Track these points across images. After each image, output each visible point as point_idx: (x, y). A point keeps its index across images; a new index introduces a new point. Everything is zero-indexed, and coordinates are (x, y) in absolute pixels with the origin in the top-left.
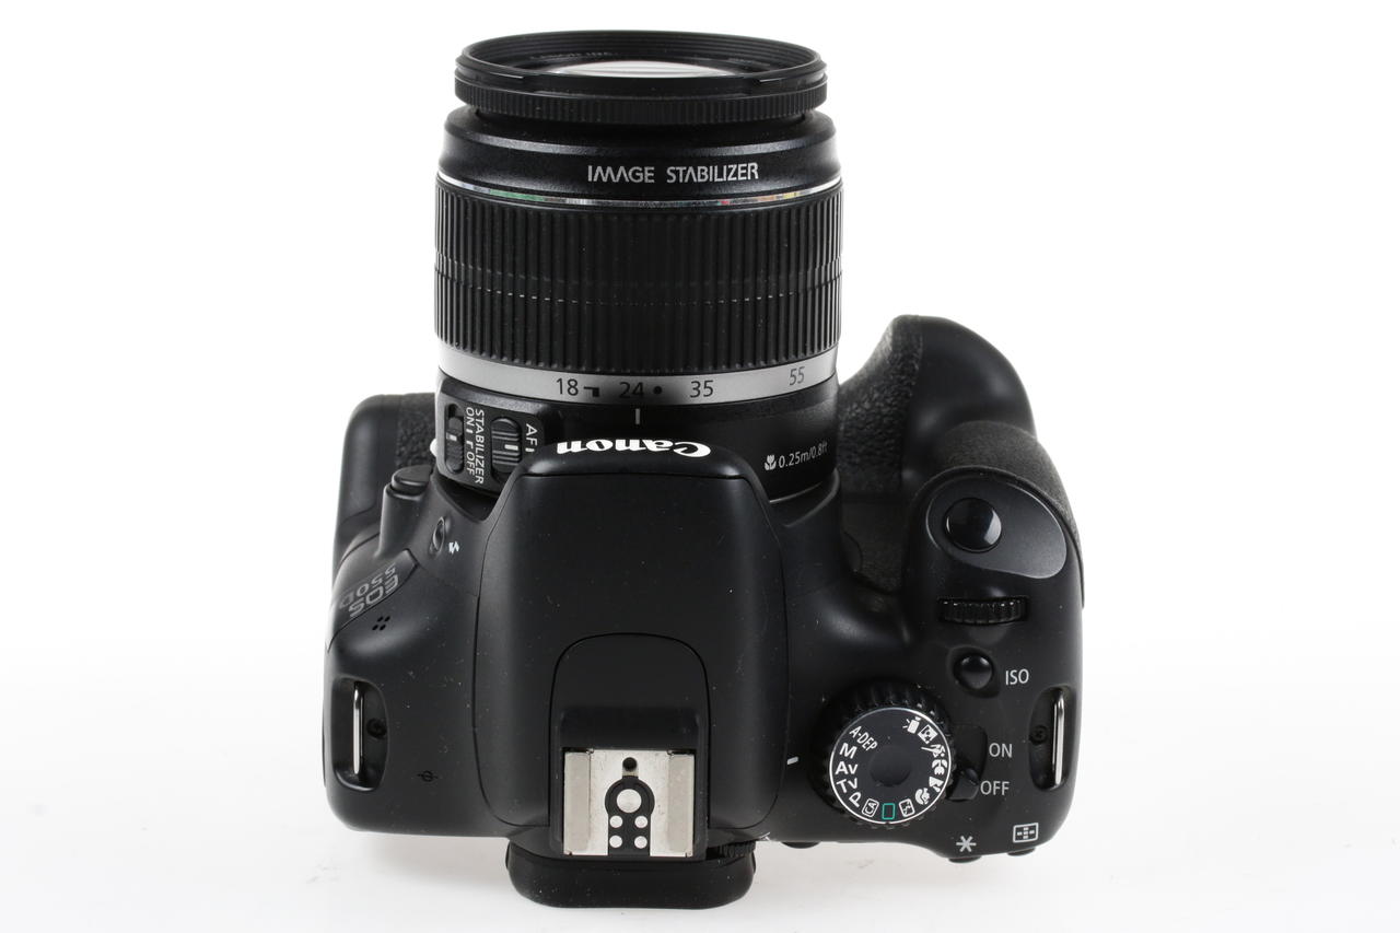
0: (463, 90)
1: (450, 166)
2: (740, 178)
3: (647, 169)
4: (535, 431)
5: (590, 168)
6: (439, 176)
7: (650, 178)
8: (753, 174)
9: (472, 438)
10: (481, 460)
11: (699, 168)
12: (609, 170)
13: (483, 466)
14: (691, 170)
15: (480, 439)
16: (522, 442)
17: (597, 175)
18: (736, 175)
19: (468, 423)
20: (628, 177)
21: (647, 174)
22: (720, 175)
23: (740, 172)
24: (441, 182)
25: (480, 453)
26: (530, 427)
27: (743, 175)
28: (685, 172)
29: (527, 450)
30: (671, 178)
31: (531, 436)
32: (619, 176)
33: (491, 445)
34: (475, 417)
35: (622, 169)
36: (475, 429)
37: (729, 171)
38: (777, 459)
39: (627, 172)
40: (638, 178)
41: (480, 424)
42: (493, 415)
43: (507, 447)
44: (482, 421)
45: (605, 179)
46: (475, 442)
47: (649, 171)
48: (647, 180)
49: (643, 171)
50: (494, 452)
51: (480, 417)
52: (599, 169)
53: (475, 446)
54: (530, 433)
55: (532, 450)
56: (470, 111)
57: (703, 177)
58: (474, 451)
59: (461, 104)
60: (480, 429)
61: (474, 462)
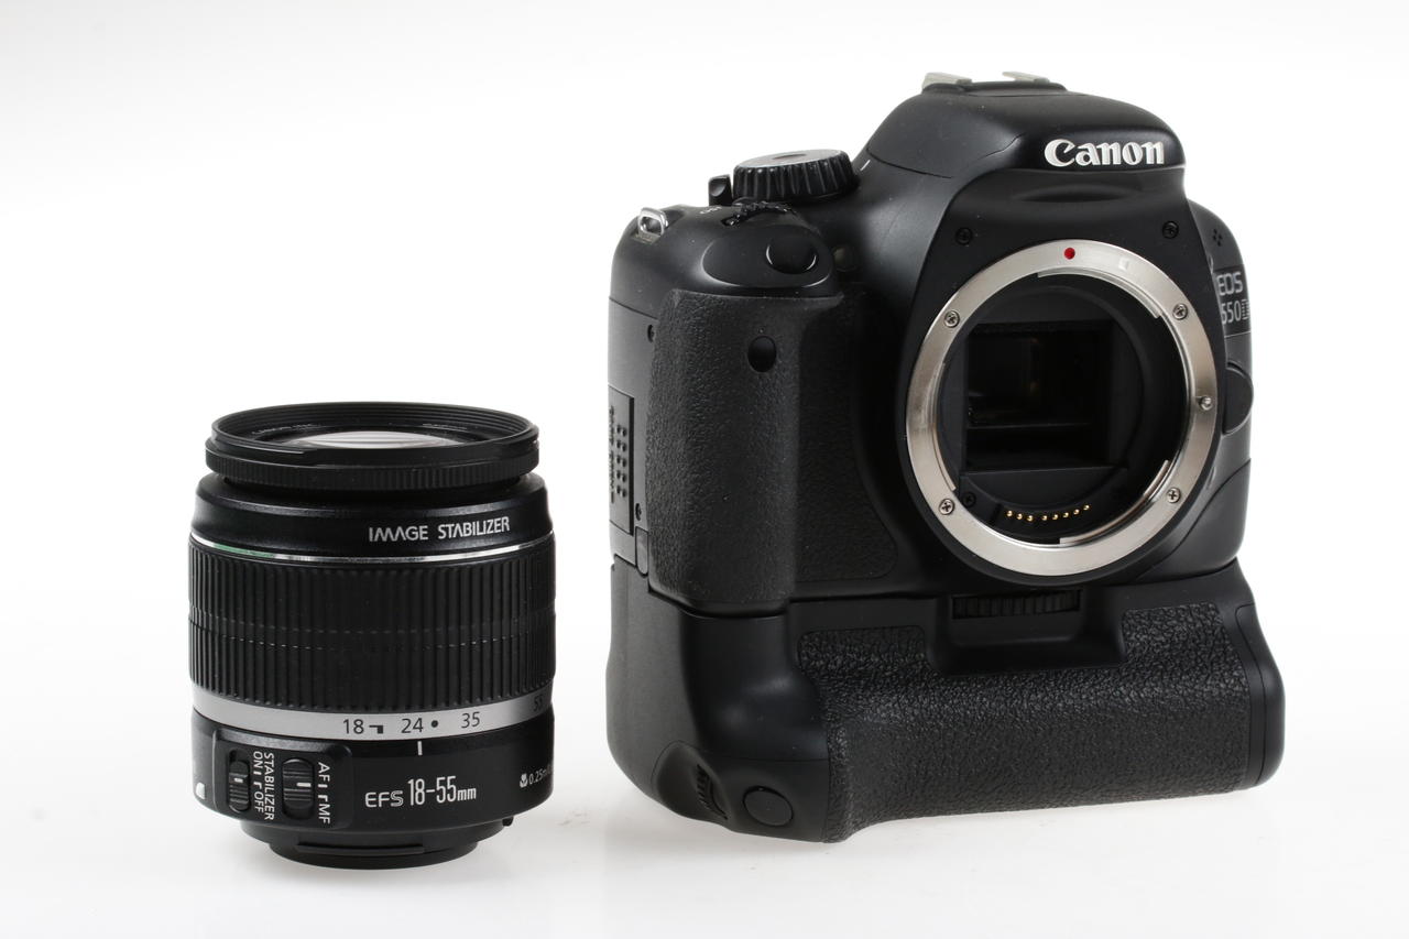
0: (212, 460)
1: (202, 528)
2: (497, 531)
3: (421, 527)
4: (328, 768)
5: (371, 530)
6: (191, 536)
7: (424, 535)
8: (505, 527)
9: (261, 779)
10: (269, 798)
11: (465, 524)
12: (388, 530)
13: (273, 803)
14: (458, 526)
15: (270, 780)
16: (315, 780)
17: (377, 536)
18: (493, 528)
19: (256, 766)
20: (406, 536)
21: (422, 533)
22: (481, 530)
23: (496, 525)
24: (194, 542)
25: (269, 792)
26: (323, 765)
27: (499, 528)
28: (453, 528)
29: (320, 786)
30: (442, 535)
31: (323, 773)
32: (397, 535)
33: (280, 784)
34: (264, 759)
35: (400, 529)
36: (264, 770)
37: (488, 525)
38: (528, 777)
39: (404, 532)
40: (414, 536)
41: (270, 766)
42: (281, 756)
43: (300, 784)
44: (272, 763)
45: (384, 539)
46: (264, 783)
47: (424, 530)
48: (422, 538)
49: (418, 530)
50: (286, 790)
51: (270, 760)
52: (379, 530)
53: (264, 786)
54: (323, 770)
55: (326, 786)
56: (218, 479)
57: (468, 532)
58: (262, 791)
59: (209, 471)
60: (270, 771)
61: (263, 800)
